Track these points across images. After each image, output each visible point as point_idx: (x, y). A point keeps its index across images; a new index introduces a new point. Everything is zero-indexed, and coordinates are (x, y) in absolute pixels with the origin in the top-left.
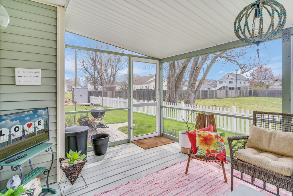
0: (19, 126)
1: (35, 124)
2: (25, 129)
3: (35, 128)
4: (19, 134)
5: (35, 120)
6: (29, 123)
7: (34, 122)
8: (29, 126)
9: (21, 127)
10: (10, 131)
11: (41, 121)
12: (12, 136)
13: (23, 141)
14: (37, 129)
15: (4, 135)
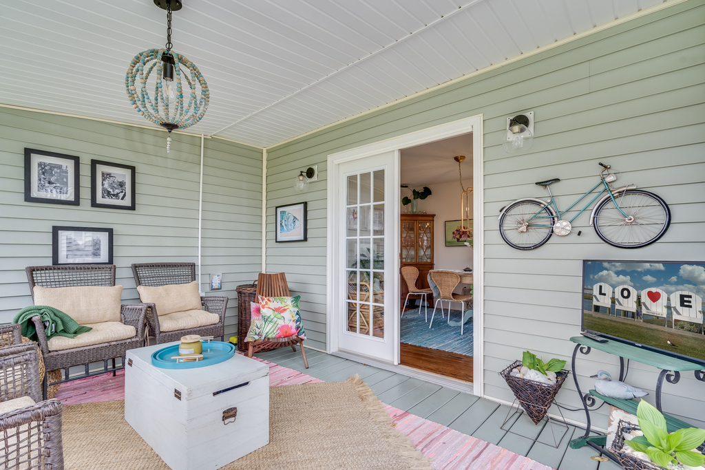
0: (631, 289)
1: (669, 299)
2: (642, 301)
3: (669, 307)
4: (630, 305)
5: (672, 288)
6: (654, 290)
7: (669, 293)
8: (654, 297)
9: (634, 293)
10: (614, 293)
11: (690, 297)
12: (616, 302)
13: (638, 324)
14: (674, 313)
15: (605, 294)
